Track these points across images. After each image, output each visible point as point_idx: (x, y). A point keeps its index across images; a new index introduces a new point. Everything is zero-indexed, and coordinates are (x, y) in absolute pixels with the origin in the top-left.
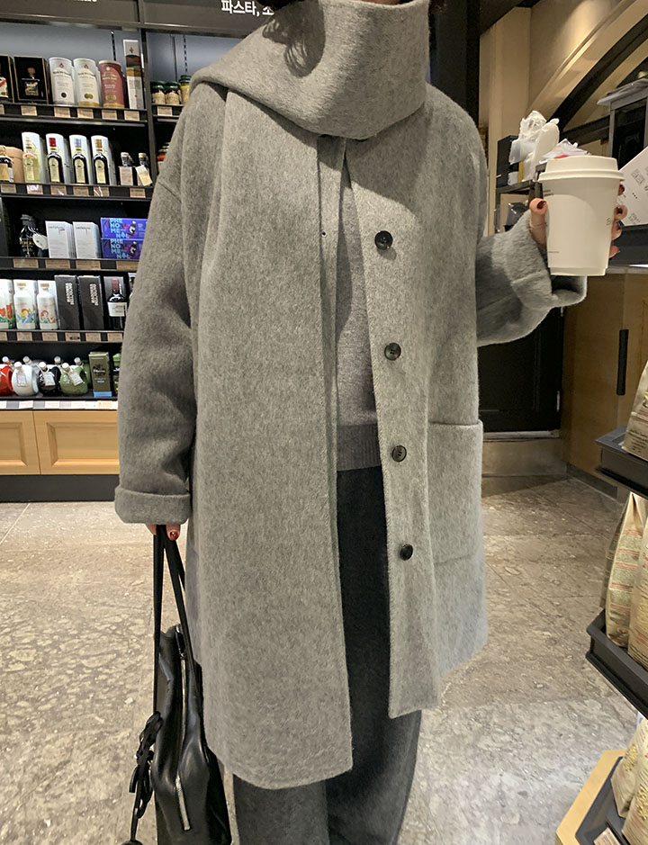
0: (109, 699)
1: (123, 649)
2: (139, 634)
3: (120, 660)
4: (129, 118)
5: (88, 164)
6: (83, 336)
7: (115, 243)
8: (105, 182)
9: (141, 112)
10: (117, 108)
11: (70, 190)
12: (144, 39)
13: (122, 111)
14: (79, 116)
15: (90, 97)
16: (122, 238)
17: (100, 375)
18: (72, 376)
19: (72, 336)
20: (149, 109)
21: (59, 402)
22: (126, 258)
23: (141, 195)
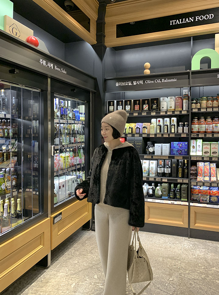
4: (183, 113)
5: (169, 127)
6: (162, 179)
7: (175, 150)
8: (174, 132)
9: (187, 111)
10: (180, 110)
11: (162, 135)
12: (190, 89)
13: (181, 111)
14: (168, 114)
15: (171, 107)
16: (177, 148)
17: (165, 191)
18: (159, 192)
19: (158, 179)
20: (190, 109)
21: (152, 199)
22: (178, 155)
23: (185, 136)
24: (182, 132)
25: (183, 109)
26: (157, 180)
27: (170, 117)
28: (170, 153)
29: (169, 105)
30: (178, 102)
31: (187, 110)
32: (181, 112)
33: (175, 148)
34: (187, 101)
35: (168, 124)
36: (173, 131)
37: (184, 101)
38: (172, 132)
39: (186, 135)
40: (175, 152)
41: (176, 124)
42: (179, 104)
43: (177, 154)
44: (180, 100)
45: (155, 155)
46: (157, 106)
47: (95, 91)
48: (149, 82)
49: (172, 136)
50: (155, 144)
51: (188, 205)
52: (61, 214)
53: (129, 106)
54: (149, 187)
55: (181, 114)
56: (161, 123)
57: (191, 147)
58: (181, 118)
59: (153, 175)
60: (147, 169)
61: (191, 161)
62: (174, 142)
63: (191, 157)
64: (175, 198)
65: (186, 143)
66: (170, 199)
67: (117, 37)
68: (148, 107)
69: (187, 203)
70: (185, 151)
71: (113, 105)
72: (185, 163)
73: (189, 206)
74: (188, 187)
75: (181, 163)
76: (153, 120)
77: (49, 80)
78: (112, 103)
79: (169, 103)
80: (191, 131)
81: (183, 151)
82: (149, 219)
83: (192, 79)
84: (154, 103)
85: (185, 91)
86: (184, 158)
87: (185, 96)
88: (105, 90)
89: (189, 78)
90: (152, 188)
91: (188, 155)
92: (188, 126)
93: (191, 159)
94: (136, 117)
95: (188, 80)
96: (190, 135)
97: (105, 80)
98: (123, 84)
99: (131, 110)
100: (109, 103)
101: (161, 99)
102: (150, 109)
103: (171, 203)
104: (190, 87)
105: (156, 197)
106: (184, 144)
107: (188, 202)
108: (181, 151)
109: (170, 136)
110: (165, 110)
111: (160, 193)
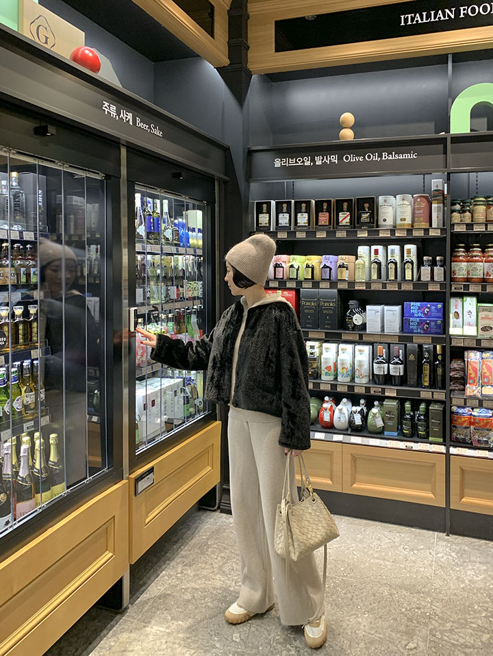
4: (432, 233)
5: (398, 266)
6: (383, 391)
7: (414, 321)
8: (411, 279)
9: (441, 229)
10: (424, 227)
11: (384, 285)
12: (449, 178)
13: (428, 230)
14: (397, 235)
15: (404, 220)
16: (418, 317)
17: (390, 419)
18: (377, 420)
19: (375, 390)
20: (448, 227)
21: (360, 438)
22: (420, 333)
23: (436, 288)
24: (429, 279)
25: (431, 225)
26: (372, 392)
27: (401, 242)
28: (402, 328)
29: (398, 214)
30: (419, 209)
31: (442, 227)
32: (426, 231)
33: (412, 315)
34: (442, 205)
35: (398, 259)
36: (408, 276)
37: (434, 206)
38: (406, 279)
39: (439, 287)
40: (413, 326)
41: (414, 259)
42: (422, 212)
43: (419, 331)
44: (424, 204)
45: (368, 331)
46: (372, 216)
47: (226, 178)
48: (352, 159)
49: (407, 287)
50: (367, 307)
51: (445, 451)
52: (151, 470)
53: (306, 215)
54: (354, 408)
55: (426, 237)
56: (381, 258)
57: (451, 316)
58: (426, 247)
59: (362, 381)
60: (348, 366)
61: (452, 348)
62: (412, 303)
63: (451, 339)
64: (414, 436)
65: (440, 306)
66: (402, 437)
67: (276, 51)
68: (351, 219)
69: (442, 449)
70: (436, 324)
71: (269, 212)
72: (438, 352)
73: (448, 455)
74: (444, 408)
75: (428, 352)
76: (362, 250)
77: (124, 151)
78: (265, 206)
79: (399, 210)
80: (450, 277)
81: (433, 324)
82: (355, 485)
83: (452, 153)
84: (364, 207)
85: (437, 183)
86: (435, 341)
87: (436, 193)
88: (249, 177)
89: (445, 152)
90: (361, 412)
91: (444, 333)
92: (443, 264)
93: (451, 344)
94: (322, 241)
95: (442, 156)
96: (448, 286)
97: (250, 153)
98: (292, 162)
99: (309, 225)
100: (259, 206)
101: (381, 199)
102: (355, 223)
103: (404, 447)
104: (449, 174)
105: (370, 432)
106: (433, 308)
107: (445, 445)
108: (428, 324)
109: (403, 288)
110: (390, 226)
111: (380, 423)
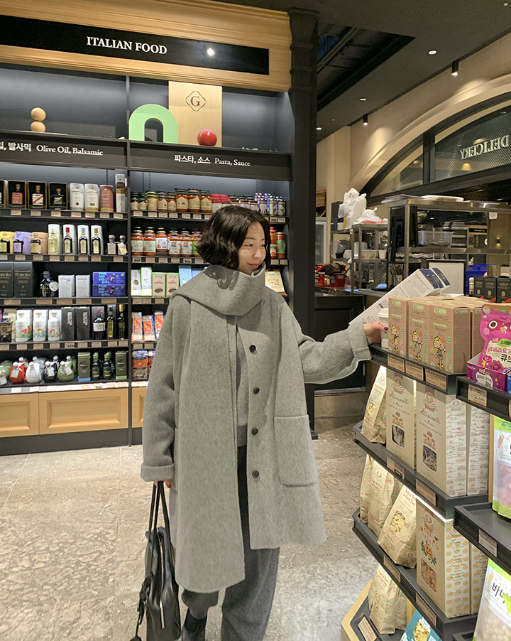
0: (99, 580)
1: (103, 549)
2: (112, 539)
3: (102, 556)
4: (116, 217)
5: (88, 242)
7: (101, 288)
8: (98, 253)
9: (123, 214)
10: (109, 212)
12: (128, 175)
13: (113, 214)
15: (93, 205)
16: (105, 284)
17: (84, 368)
19: (69, 345)
20: (128, 212)
21: (55, 387)
22: (107, 296)
24: (114, 253)
25: (115, 210)
26: (66, 347)
28: (91, 293)
29: (88, 199)
30: (105, 197)
33: (100, 283)
34: (124, 195)
35: (87, 236)
36: (96, 250)
37: (118, 195)
38: (95, 253)
39: (122, 259)
40: (101, 291)
41: (100, 236)
42: (107, 200)
44: (109, 194)
48: (44, 149)
49: (96, 259)
50: (59, 276)
51: (128, 386)
54: (47, 363)
55: (111, 219)
56: (72, 235)
57: (132, 283)
60: (43, 327)
62: (100, 273)
63: (132, 300)
65: (123, 274)
66: (93, 381)
69: (126, 384)
70: (120, 289)
72: (120, 311)
73: (130, 388)
74: (127, 354)
75: (112, 310)
79: (88, 196)
80: (131, 252)
81: (117, 289)
83: (130, 155)
85: (119, 177)
86: (119, 301)
87: (119, 185)
89: (126, 154)
91: (127, 295)
92: (125, 241)
93: (132, 303)
94: (17, 219)
95: (124, 156)
96: (129, 258)
99: (3, 203)
101: (72, 185)
103: (95, 388)
104: (128, 171)
105: (61, 381)
107: (128, 381)
108: (113, 289)
110: (80, 208)
